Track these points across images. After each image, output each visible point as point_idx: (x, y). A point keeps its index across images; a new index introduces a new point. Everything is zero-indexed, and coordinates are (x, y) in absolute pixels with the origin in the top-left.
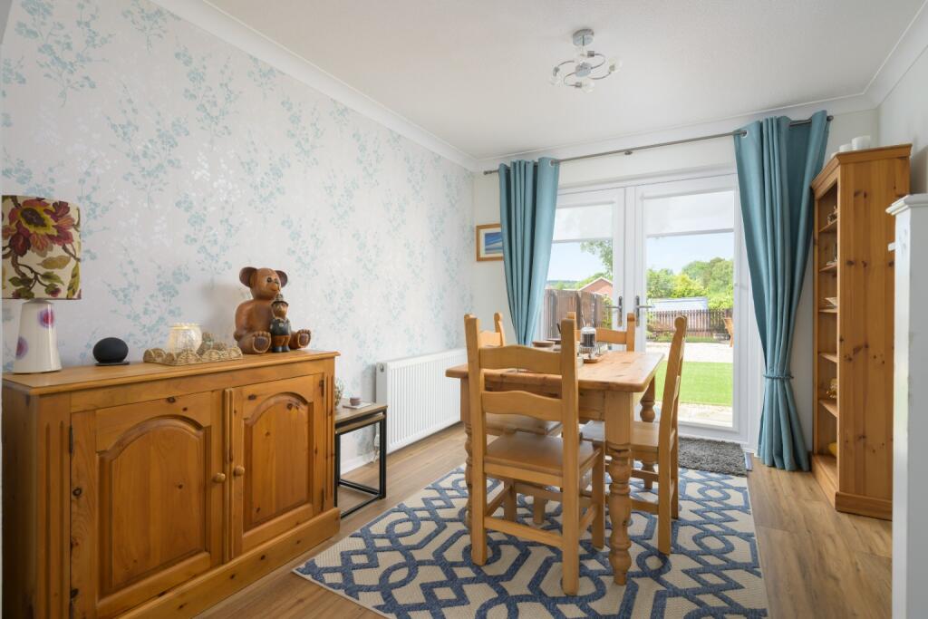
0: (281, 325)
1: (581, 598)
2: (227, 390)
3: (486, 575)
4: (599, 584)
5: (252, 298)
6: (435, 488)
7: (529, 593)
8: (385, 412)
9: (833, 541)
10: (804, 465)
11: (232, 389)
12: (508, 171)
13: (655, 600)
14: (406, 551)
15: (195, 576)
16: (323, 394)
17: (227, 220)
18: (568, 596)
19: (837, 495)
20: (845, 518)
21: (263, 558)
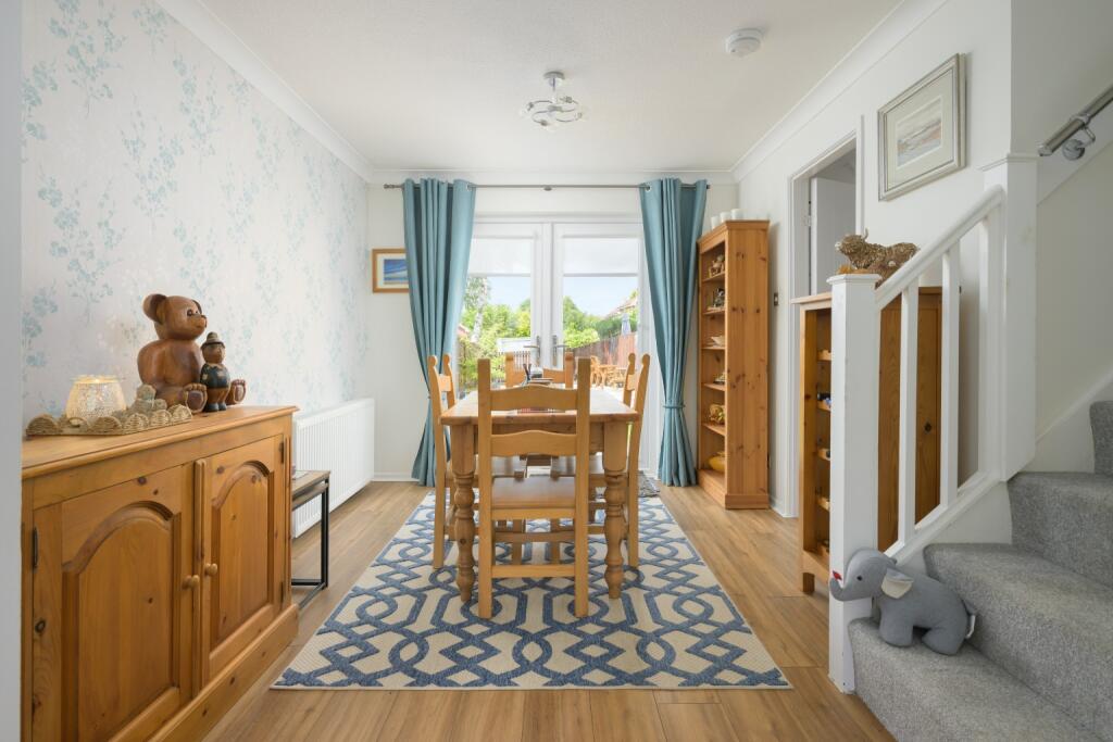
0: (220, 374)
1: (593, 617)
2: (199, 462)
3: (499, 625)
4: (600, 603)
5: (157, 339)
6: (381, 563)
7: (547, 626)
8: (327, 481)
9: (733, 530)
10: (693, 481)
11: (204, 461)
12: (416, 189)
13: (647, 602)
14: (398, 628)
15: (165, 722)
16: (282, 461)
17: (107, 223)
18: (581, 619)
19: (727, 497)
20: (733, 513)
21: (233, 680)
